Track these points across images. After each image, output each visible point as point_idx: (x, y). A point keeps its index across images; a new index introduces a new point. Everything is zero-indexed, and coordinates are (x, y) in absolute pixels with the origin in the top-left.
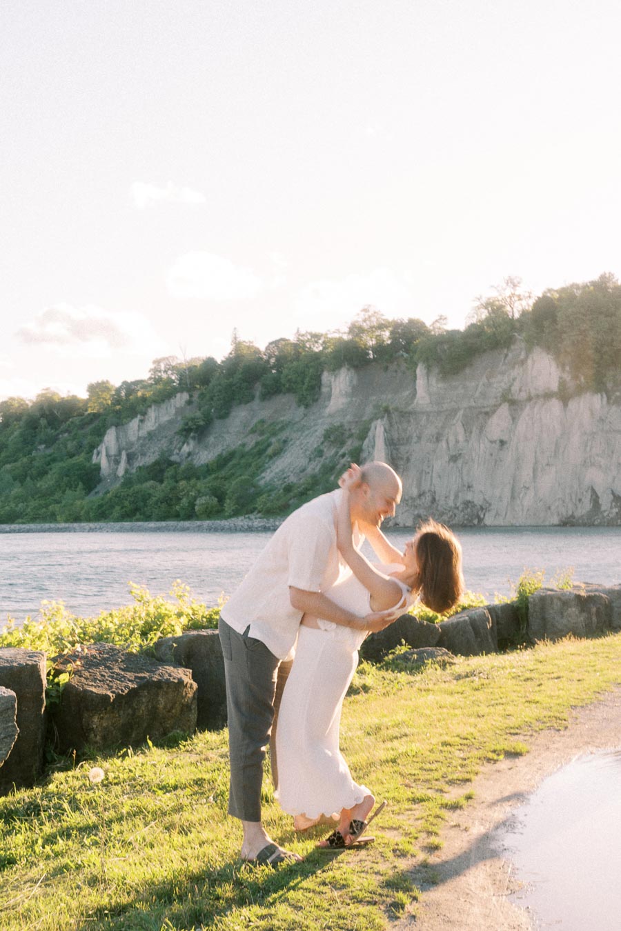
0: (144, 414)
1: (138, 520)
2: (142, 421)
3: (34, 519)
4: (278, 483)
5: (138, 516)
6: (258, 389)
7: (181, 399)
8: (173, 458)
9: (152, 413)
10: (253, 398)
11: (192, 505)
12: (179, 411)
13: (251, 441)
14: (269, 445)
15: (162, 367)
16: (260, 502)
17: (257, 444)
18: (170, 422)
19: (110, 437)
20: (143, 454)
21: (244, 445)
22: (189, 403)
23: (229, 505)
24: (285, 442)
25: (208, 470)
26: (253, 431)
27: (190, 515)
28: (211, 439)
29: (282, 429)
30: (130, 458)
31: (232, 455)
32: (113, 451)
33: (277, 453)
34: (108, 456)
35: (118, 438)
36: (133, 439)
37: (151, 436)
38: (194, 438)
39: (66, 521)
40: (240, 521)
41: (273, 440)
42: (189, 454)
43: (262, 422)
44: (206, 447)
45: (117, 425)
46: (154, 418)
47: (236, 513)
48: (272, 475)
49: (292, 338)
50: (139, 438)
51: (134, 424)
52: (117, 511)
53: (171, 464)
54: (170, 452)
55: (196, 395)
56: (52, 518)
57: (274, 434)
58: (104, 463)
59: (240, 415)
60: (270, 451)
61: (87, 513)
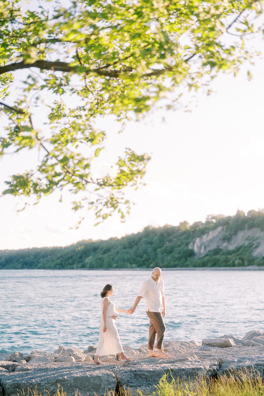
0: (208, 233)
1: (217, 267)
2: (207, 236)
3: (182, 266)
4: (259, 256)
5: (217, 266)
6: (246, 226)
7: (220, 229)
8: (221, 248)
9: (211, 233)
10: (245, 229)
11: (234, 262)
12: (220, 233)
13: (247, 243)
14: (253, 244)
15: (210, 217)
16: (256, 262)
17: (249, 244)
18: (217, 236)
19: (198, 241)
20: (209, 246)
21: (244, 244)
22: (223, 230)
23: (246, 263)
24: (259, 243)
25: (234, 252)
26: (247, 239)
27: (234, 265)
28: (232, 242)
29: (257, 239)
30: (205, 247)
31: (241, 247)
32: (199, 245)
33: (257, 247)
34: (197, 247)
35: (200, 241)
36: (205, 241)
37: (211, 240)
38: (227, 241)
39: (192, 267)
40: (251, 267)
41: (255, 242)
42: (226, 247)
43: (249, 237)
44: (231, 244)
45: (200, 236)
46: (212, 235)
47: (248, 265)
48: (257, 253)
49: (257, 210)
50: (207, 241)
51: (205, 237)
52: (209, 264)
53: (220, 250)
54: (219, 246)
55: (225, 227)
56: (187, 266)
57: (254, 240)
58: (196, 249)
59: (241, 234)
60: (254, 246)
61: (199, 264)
